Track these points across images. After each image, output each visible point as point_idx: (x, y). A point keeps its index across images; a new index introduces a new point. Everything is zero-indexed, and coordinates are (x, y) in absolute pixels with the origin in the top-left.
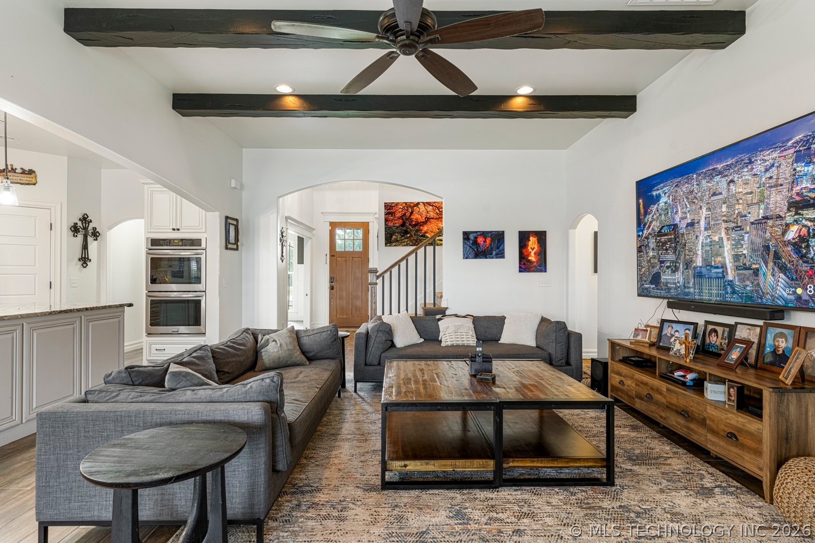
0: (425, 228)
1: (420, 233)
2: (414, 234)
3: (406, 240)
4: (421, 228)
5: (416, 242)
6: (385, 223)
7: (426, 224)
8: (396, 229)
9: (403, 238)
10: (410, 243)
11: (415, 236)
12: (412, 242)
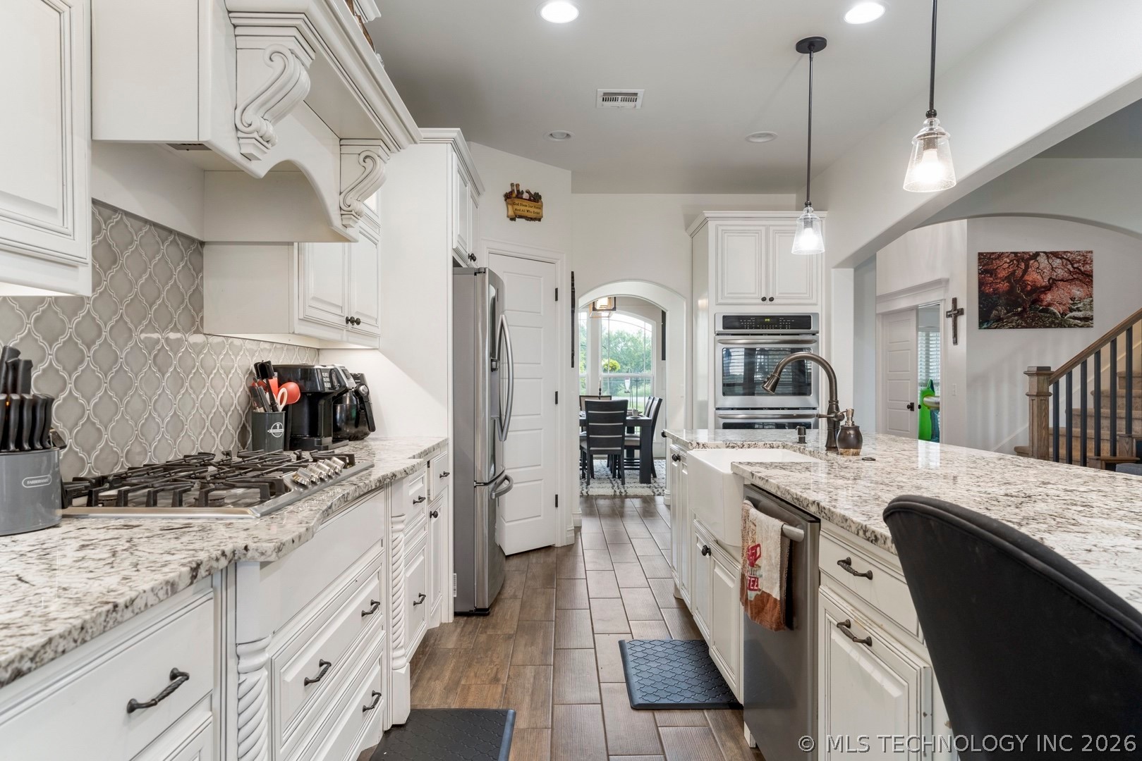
0: (1048, 297)
1: (1041, 306)
2: (1030, 307)
3: (1016, 318)
4: (1042, 296)
5: (1033, 321)
6: (980, 288)
7: (1049, 290)
8: (998, 298)
9: (1010, 314)
10: (1022, 323)
11: (1031, 310)
12: (1026, 322)
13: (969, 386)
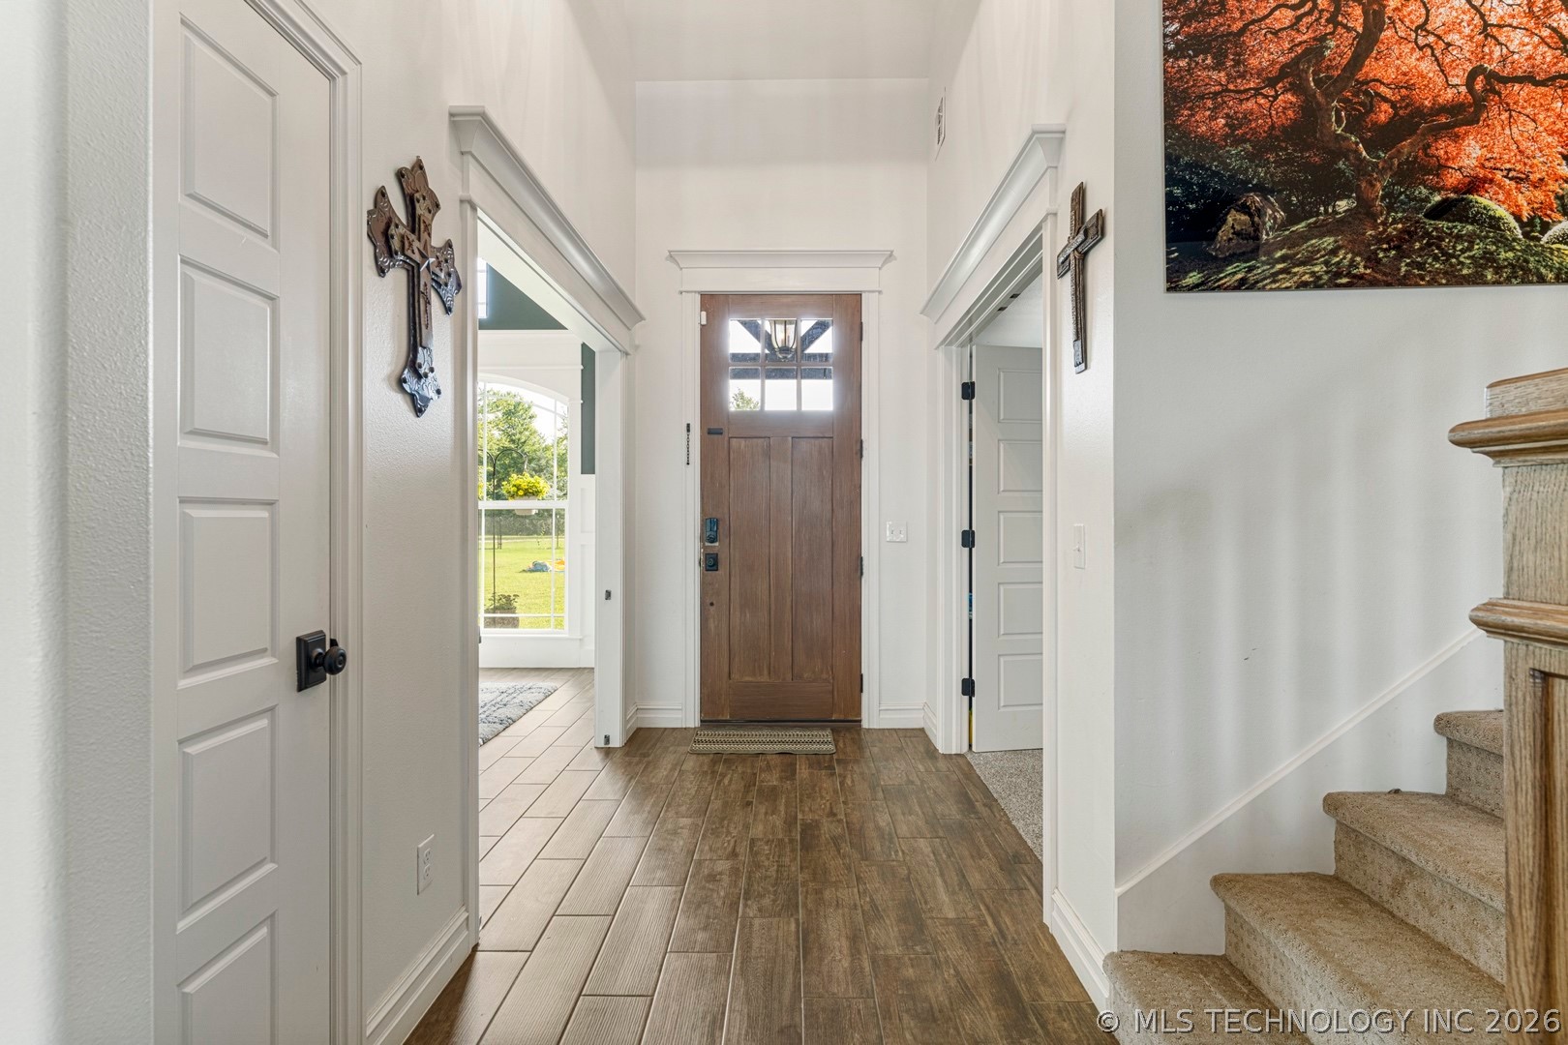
0: (1470, 153)
1: (1434, 189)
2: (1388, 195)
3: (1328, 242)
4: (1442, 148)
5: (1402, 254)
6: (1169, 114)
7: (1473, 120)
8: (1251, 157)
9: (1301, 227)
10: (1353, 264)
11: (1390, 208)
12: (1372, 260)
13: (1125, 531)
